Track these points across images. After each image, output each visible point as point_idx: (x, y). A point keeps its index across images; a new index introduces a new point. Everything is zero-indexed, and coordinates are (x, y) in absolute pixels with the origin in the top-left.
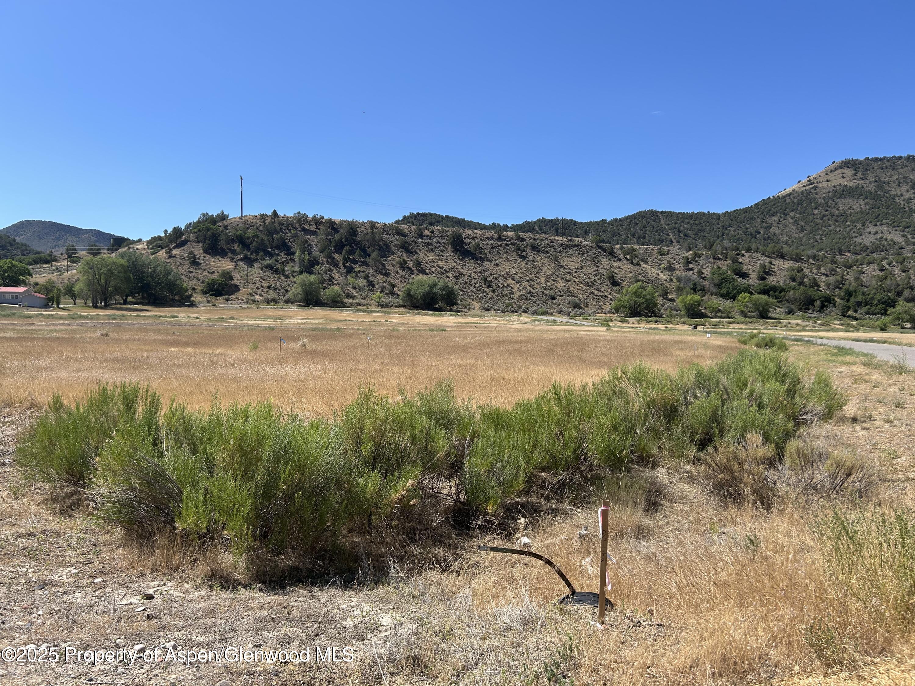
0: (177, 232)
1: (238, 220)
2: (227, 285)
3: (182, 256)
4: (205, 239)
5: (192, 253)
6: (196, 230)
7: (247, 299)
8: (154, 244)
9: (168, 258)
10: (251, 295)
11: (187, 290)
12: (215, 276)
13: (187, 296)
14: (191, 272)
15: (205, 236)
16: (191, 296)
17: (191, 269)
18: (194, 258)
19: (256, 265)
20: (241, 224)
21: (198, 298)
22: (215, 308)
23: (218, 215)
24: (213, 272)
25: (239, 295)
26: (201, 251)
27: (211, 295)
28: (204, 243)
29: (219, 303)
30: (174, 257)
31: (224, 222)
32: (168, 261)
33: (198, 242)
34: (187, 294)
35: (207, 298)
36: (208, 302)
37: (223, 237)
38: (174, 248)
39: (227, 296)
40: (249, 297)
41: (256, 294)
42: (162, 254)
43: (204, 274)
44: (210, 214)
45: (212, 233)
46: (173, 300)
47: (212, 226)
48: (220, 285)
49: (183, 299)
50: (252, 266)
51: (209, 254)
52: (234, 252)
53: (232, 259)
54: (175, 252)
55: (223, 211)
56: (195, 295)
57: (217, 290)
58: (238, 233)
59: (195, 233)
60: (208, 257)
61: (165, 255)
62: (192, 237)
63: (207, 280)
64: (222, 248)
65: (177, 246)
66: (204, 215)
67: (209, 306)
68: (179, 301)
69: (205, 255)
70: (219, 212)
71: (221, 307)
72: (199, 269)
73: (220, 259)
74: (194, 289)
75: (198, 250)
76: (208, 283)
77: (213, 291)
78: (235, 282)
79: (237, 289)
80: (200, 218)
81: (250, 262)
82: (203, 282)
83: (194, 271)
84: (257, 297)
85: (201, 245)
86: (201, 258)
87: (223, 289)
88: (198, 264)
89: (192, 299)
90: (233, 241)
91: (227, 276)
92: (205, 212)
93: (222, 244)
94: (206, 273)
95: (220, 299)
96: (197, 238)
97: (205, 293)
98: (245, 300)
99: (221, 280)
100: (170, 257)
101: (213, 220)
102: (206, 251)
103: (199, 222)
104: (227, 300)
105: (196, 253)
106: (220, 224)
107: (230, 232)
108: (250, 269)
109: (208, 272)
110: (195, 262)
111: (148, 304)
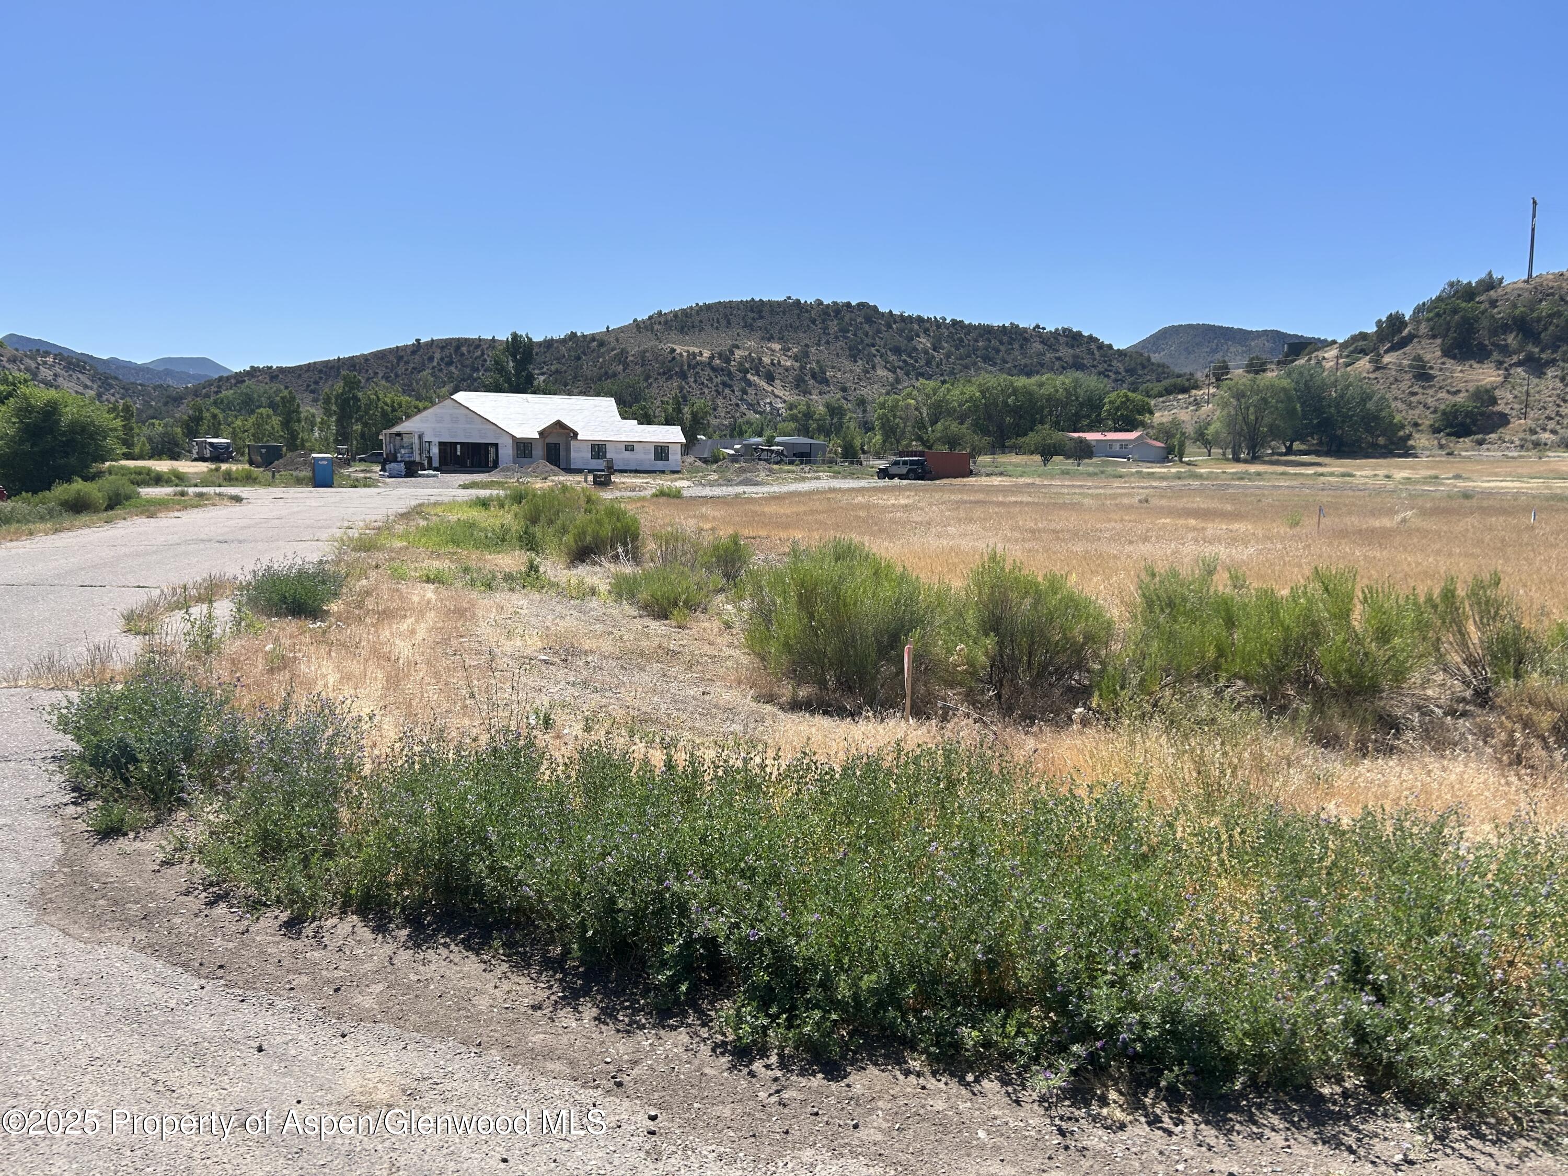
0: (1395, 323)
1: (1522, 285)
2: (1482, 414)
3: (1400, 365)
4: (1448, 330)
5: (1418, 358)
6: (1431, 315)
7: (1521, 440)
8: (1351, 348)
9: (1374, 371)
10: (1533, 432)
11: (1403, 427)
12: (1460, 399)
13: (1401, 438)
14: (1414, 394)
15: (1448, 323)
16: (1409, 437)
17: (1416, 389)
18: (1423, 367)
19: (1550, 372)
20: (1526, 294)
21: (1421, 440)
22: (1451, 459)
23: (1480, 282)
24: (1459, 391)
25: (1506, 433)
26: (1439, 353)
27: (1448, 435)
28: (1445, 336)
29: (1462, 450)
30: (1384, 368)
31: (1492, 293)
32: (1372, 376)
33: (1434, 337)
34: (1401, 433)
35: (1439, 440)
36: (1441, 447)
37: (1485, 323)
38: (1387, 352)
39: (1480, 436)
40: (1528, 437)
41: (1544, 430)
42: (1364, 364)
43: (1440, 395)
44: (1465, 282)
45: (1462, 317)
46: (1374, 445)
47: (1464, 305)
48: (1468, 414)
49: (1392, 443)
50: (1541, 374)
51: (1454, 358)
52: (1505, 350)
53: (1499, 364)
54: (1387, 359)
55: (1490, 274)
56: (1416, 436)
57: (1462, 424)
58: (1517, 312)
59: (1429, 320)
60: (1450, 363)
61: (1368, 366)
62: (1423, 329)
63: (1443, 407)
64: (1481, 344)
65: (1392, 349)
66: (1451, 285)
67: (1441, 456)
68: (1385, 446)
69: (1445, 359)
70: (1483, 275)
71: (1464, 457)
72: (1431, 387)
73: (1475, 365)
74: (1416, 425)
75: (1431, 352)
76: (1444, 413)
77: (1452, 426)
78: (1497, 408)
79: (1503, 420)
80: (1443, 291)
81: (1536, 367)
82: (1435, 412)
83: (1420, 390)
84: (1545, 436)
85: (1439, 341)
86: (1437, 366)
87: (1474, 422)
88: (1430, 378)
89: (1411, 442)
90: (1505, 328)
91: (1486, 397)
92: (1454, 279)
93: (1483, 336)
94: (1442, 395)
95: (1467, 441)
96: (1432, 329)
97: (1436, 430)
98: (1517, 443)
99: (1470, 406)
100: (1378, 369)
101: (1468, 293)
102: (1447, 353)
103: (1439, 298)
104: (1480, 443)
105: (1427, 357)
106: (1483, 298)
107: (1501, 312)
108: (1536, 381)
109: (1448, 392)
110: (1422, 375)
111: (1328, 454)
